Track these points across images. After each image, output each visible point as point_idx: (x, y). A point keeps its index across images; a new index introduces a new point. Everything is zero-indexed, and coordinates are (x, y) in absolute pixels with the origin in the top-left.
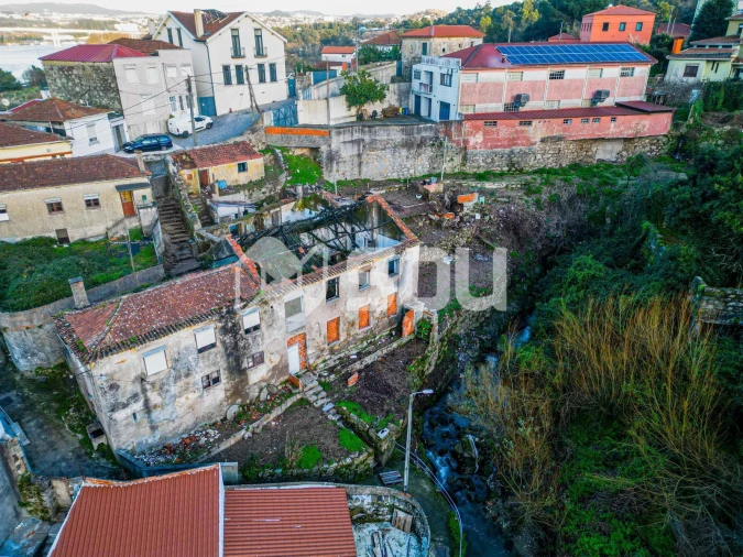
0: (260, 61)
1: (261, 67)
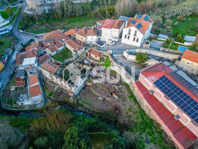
0: (135, 37)
1: (134, 38)
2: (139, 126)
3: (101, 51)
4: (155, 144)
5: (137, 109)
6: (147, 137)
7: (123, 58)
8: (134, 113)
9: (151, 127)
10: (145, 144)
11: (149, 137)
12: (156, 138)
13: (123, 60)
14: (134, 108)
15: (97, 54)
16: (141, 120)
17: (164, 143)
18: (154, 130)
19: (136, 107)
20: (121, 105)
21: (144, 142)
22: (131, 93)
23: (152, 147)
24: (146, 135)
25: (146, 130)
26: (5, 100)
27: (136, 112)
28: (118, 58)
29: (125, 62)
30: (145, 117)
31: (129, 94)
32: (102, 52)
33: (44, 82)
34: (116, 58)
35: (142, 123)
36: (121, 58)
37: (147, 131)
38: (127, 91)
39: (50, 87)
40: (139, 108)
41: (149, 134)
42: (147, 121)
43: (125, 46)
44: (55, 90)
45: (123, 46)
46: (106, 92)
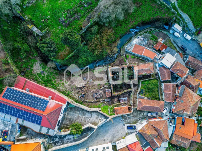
2: (52, 77)
3: (119, 115)
4: (38, 74)
5: (59, 88)
6: (44, 74)
7: (94, 122)
8: (59, 84)
9: (44, 82)
10: (42, 70)
11: (43, 75)
12: (39, 78)
13: (93, 119)
14: (61, 86)
15: (120, 110)
16: (52, 82)
17: (34, 78)
18: (42, 82)
19: (61, 88)
20: (72, 84)
21: (44, 71)
22: (70, 97)
23: (39, 71)
24: (45, 75)
25: (47, 78)
26: (155, 32)
27: (58, 85)
28: (99, 119)
29: (89, 118)
30: (52, 85)
31: (71, 95)
32: (117, 115)
33: (142, 60)
34: (100, 117)
35: (51, 80)
36: (97, 121)
37: (45, 78)
38: (74, 96)
39: (133, 61)
40: (58, 89)
41: (43, 77)
42: (49, 84)
43: (105, 140)
44: (127, 62)
45: (105, 138)
46: (88, 86)
